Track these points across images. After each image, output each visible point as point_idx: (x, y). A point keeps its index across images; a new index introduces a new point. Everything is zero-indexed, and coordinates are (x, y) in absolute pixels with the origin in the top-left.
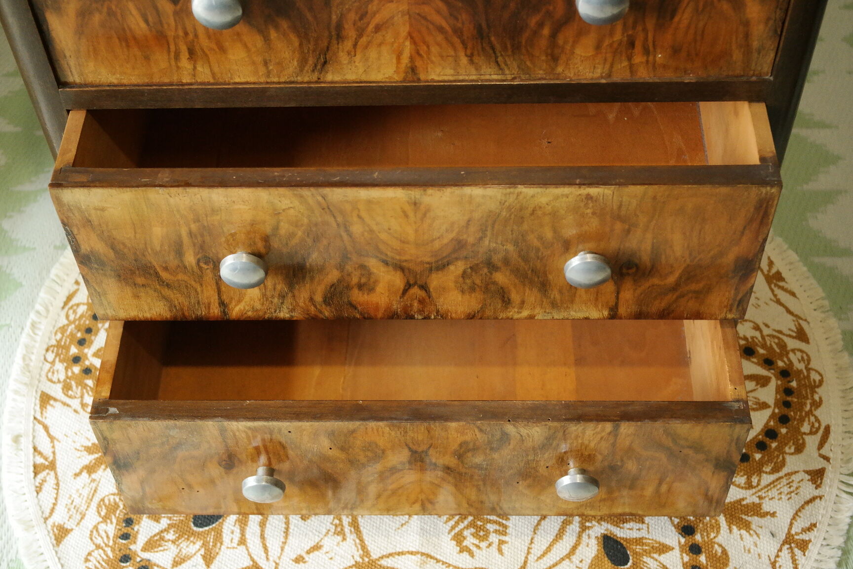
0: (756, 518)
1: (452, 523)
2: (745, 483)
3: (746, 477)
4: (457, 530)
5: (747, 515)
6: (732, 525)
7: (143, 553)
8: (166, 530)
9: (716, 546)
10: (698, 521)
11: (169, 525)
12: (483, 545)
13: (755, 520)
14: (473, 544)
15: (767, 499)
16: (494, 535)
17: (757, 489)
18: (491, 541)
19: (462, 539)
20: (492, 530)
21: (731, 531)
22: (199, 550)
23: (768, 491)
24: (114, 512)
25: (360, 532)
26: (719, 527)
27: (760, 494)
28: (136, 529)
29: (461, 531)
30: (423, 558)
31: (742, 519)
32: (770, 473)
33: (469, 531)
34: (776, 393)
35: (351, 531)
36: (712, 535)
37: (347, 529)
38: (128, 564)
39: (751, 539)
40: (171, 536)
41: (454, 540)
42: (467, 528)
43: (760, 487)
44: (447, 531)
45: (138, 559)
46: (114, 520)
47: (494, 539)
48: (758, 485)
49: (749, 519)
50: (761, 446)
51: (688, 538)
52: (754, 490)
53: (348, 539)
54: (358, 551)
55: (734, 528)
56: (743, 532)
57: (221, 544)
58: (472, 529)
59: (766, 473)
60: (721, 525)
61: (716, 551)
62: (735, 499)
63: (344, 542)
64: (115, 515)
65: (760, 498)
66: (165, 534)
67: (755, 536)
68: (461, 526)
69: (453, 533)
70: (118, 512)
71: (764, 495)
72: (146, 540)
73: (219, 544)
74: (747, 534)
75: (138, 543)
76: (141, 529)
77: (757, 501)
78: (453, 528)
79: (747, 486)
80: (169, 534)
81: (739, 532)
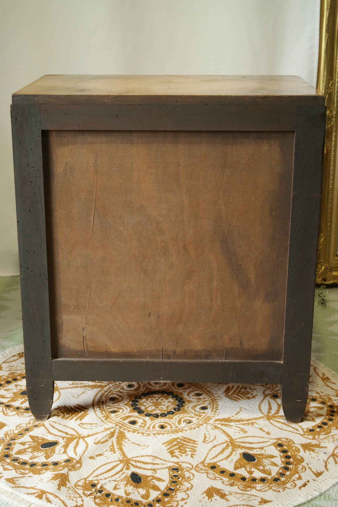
0: (317, 448)
1: (169, 447)
2: (312, 438)
3: (312, 436)
4: (171, 449)
5: (313, 447)
6: (305, 450)
7: (15, 455)
8: (28, 448)
9: (298, 456)
10: (289, 449)
11: (29, 447)
12: (184, 455)
13: (317, 449)
14: (179, 455)
15: (323, 443)
16: (189, 452)
17: (318, 440)
18: (187, 454)
19: (173, 453)
20: (188, 450)
21: (305, 452)
22: (43, 455)
23: (323, 440)
24: (3, 443)
25: (123, 450)
26: (300, 451)
27: (319, 441)
28: (13, 446)
29: (173, 450)
30: (153, 458)
31: (311, 448)
32: (324, 435)
33: (177, 450)
34: (327, 412)
35: (118, 450)
36: (296, 453)
37: (116, 450)
38: (8, 458)
39: (315, 454)
40: (30, 450)
41: (169, 453)
42: (176, 449)
43: (319, 439)
44: (166, 449)
45: (13, 457)
46: (2, 445)
47: (189, 453)
48: (318, 438)
49: (314, 448)
50: (320, 427)
51: (284, 454)
52: (316, 440)
53: (116, 453)
54: (121, 456)
55: (307, 451)
56: (311, 452)
57: (55, 453)
58: (178, 450)
59: (322, 435)
60: (300, 450)
61: (298, 458)
62: (307, 442)
63: (115, 454)
64: (3, 444)
65: (319, 442)
66: (27, 450)
67: (317, 454)
68: (173, 448)
69: (169, 450)
70: (5, 442)
71: (321, 441)
72: (17, 450)
73: (53, 453)
74: (313, 453)
75: (13, 451)
76: (15, 447)
77: (318, 443)
78: (169, 449)
79: (313, 439)
80: (29, 450)
81: (309, 452)
